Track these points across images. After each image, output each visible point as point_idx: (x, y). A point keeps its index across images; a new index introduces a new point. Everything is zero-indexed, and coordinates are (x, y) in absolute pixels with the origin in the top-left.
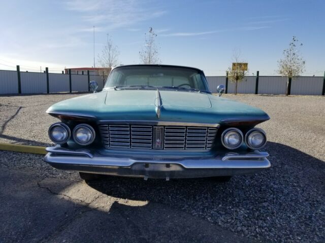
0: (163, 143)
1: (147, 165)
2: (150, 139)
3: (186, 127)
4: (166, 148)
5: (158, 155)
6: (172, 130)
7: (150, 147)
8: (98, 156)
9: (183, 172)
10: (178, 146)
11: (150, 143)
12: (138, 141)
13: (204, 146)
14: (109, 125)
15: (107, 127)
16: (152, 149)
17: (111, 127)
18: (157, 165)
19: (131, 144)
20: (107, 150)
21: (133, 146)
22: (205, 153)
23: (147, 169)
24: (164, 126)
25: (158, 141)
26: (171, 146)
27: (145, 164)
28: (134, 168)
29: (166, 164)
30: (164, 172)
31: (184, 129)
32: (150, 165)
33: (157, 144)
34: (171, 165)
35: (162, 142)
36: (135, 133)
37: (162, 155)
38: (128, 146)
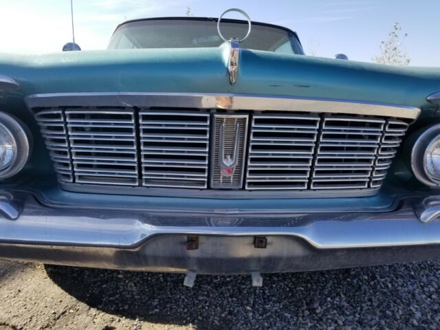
0: (241, 170)
1: (192, 241)
2: (203, 158)
3: (322, 115)
4: (250, 184)
5: (226, 207)
6: (274, 128)
7: (202, 183)
8: (37, 214)
9: (304, 258)
10: (288, 178)
11: (203, 171)
12: (164, 163)
13: (365, 178)
14: (64, 108)
15: (58, 116)
16: (209, 188)
17: (72, 116)
18: (225, 241)
19: (140, 175)
20: (66, 194)
21: (147, 181)
22: (366, 200)
23: (193, 253)
24: (251, 113)
25: (228, 162)
26: (267, 178)
27: (186, 238)
28: (149, 251)
29: (255, 237)
30: (244, 261)
31: (314, 123)
32: (201, 240)
33: (224, 173)
34: (269, 239)
35: (239, 167)
36: (154, 137)
37: (239, 207)
38: (133, 180)
